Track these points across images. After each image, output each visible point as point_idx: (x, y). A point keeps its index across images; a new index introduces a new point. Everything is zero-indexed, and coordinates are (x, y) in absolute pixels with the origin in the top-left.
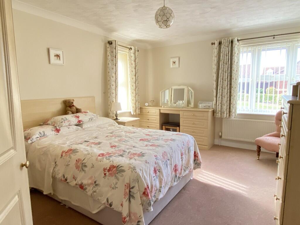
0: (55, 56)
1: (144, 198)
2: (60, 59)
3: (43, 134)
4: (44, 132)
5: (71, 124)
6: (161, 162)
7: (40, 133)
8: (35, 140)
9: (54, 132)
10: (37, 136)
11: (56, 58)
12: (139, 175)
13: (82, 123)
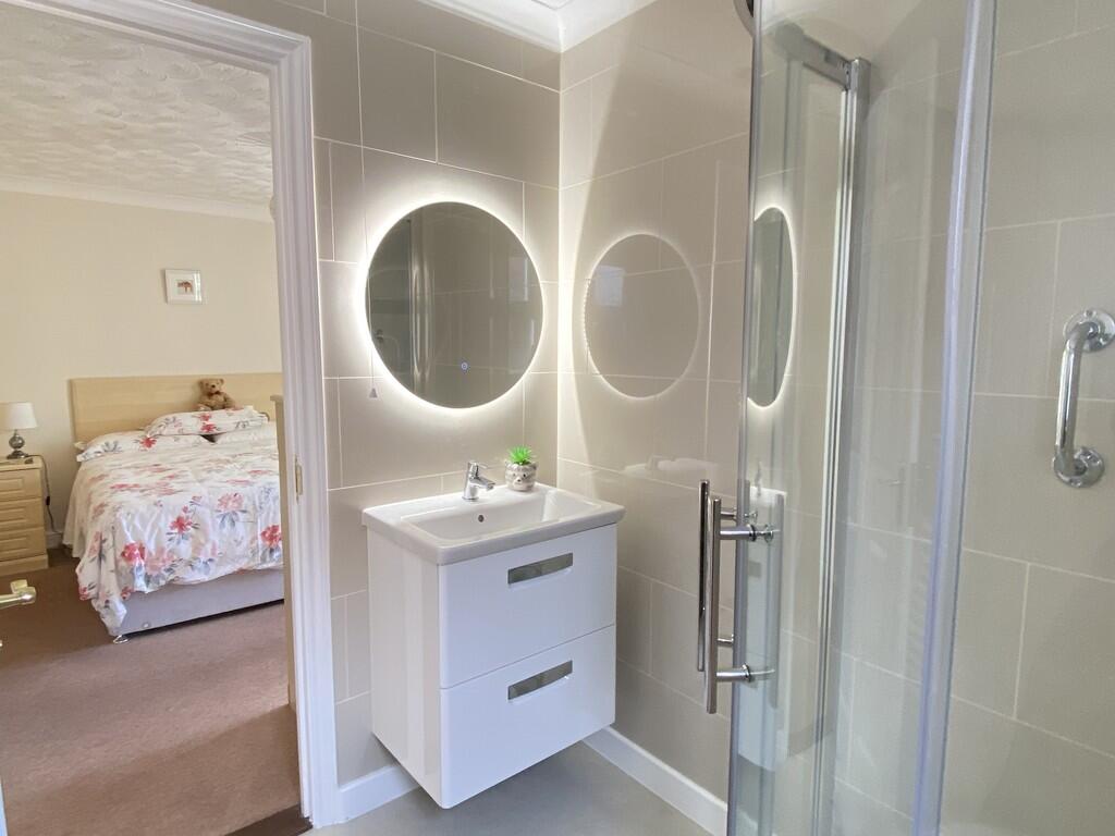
0: (180, 285)
1: (123, 563)
2: (192, 290)
3: (112, 447)
4: (116, 443)
5: (185, 432)
6: (208, 511)
7: (107, 444)
8: (92, 456)
9: (138, 446)
10: (99, 448)
11: (183, 289)
12: (120, 524)
13: (215, 431)
